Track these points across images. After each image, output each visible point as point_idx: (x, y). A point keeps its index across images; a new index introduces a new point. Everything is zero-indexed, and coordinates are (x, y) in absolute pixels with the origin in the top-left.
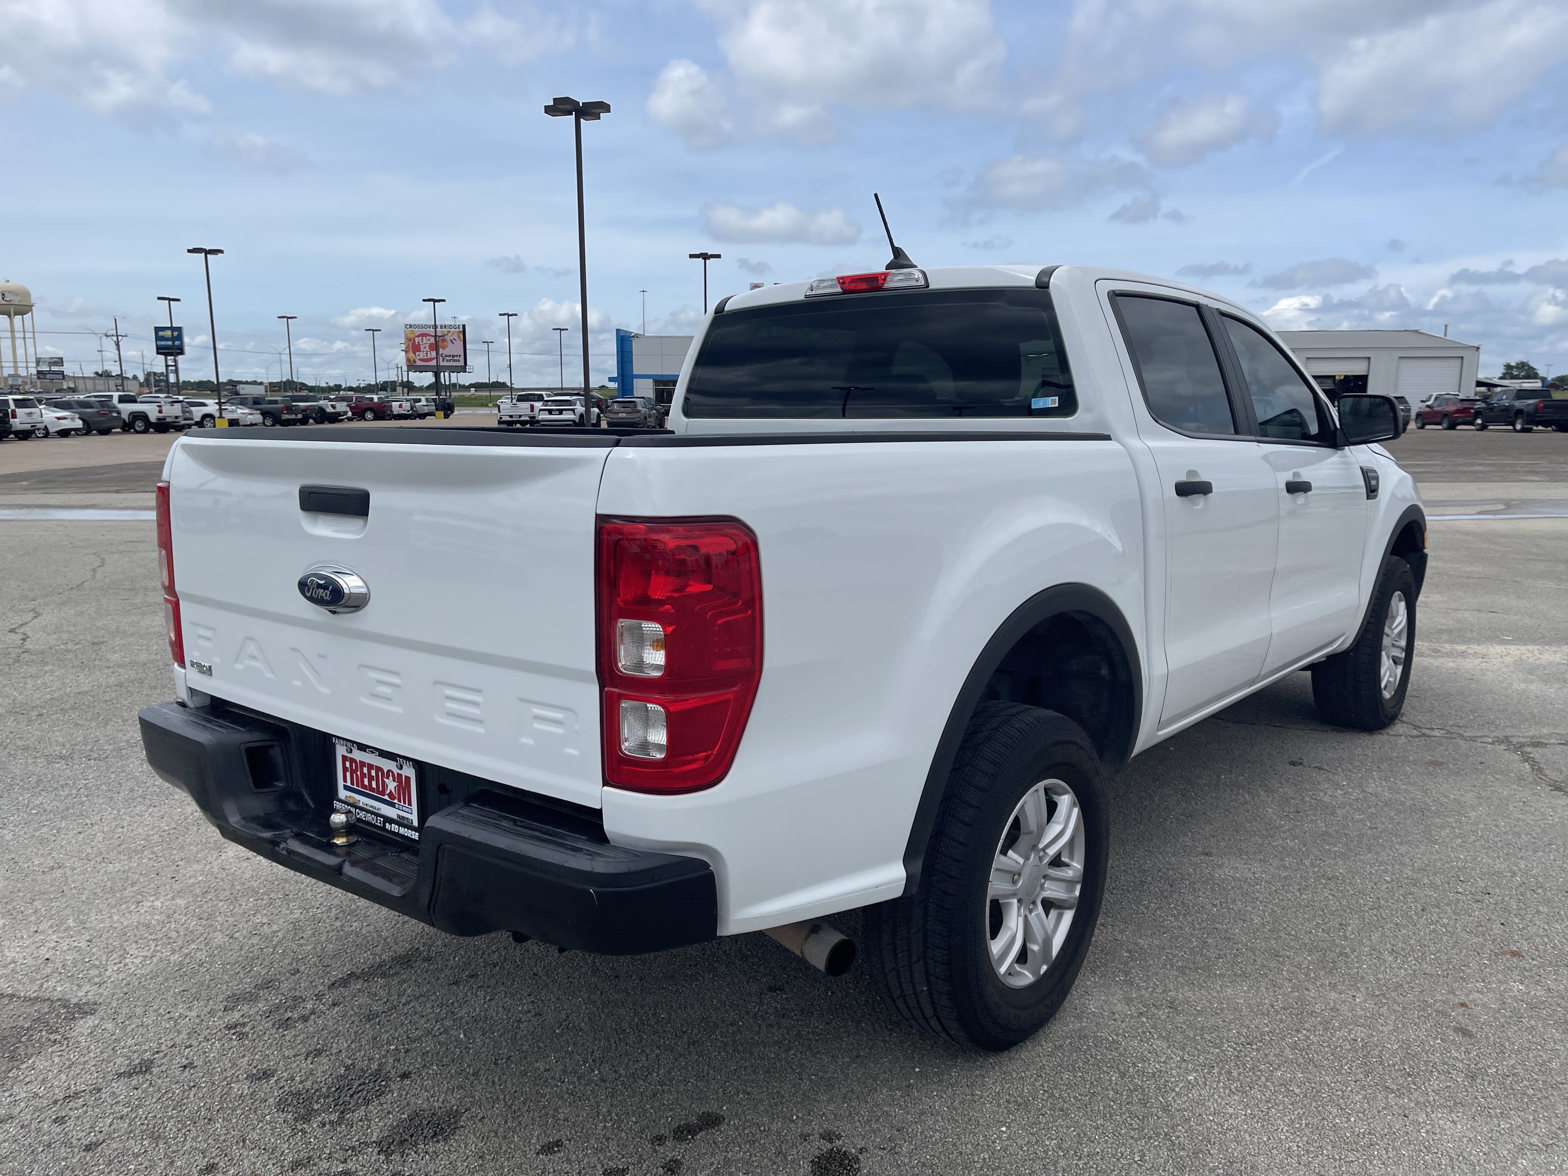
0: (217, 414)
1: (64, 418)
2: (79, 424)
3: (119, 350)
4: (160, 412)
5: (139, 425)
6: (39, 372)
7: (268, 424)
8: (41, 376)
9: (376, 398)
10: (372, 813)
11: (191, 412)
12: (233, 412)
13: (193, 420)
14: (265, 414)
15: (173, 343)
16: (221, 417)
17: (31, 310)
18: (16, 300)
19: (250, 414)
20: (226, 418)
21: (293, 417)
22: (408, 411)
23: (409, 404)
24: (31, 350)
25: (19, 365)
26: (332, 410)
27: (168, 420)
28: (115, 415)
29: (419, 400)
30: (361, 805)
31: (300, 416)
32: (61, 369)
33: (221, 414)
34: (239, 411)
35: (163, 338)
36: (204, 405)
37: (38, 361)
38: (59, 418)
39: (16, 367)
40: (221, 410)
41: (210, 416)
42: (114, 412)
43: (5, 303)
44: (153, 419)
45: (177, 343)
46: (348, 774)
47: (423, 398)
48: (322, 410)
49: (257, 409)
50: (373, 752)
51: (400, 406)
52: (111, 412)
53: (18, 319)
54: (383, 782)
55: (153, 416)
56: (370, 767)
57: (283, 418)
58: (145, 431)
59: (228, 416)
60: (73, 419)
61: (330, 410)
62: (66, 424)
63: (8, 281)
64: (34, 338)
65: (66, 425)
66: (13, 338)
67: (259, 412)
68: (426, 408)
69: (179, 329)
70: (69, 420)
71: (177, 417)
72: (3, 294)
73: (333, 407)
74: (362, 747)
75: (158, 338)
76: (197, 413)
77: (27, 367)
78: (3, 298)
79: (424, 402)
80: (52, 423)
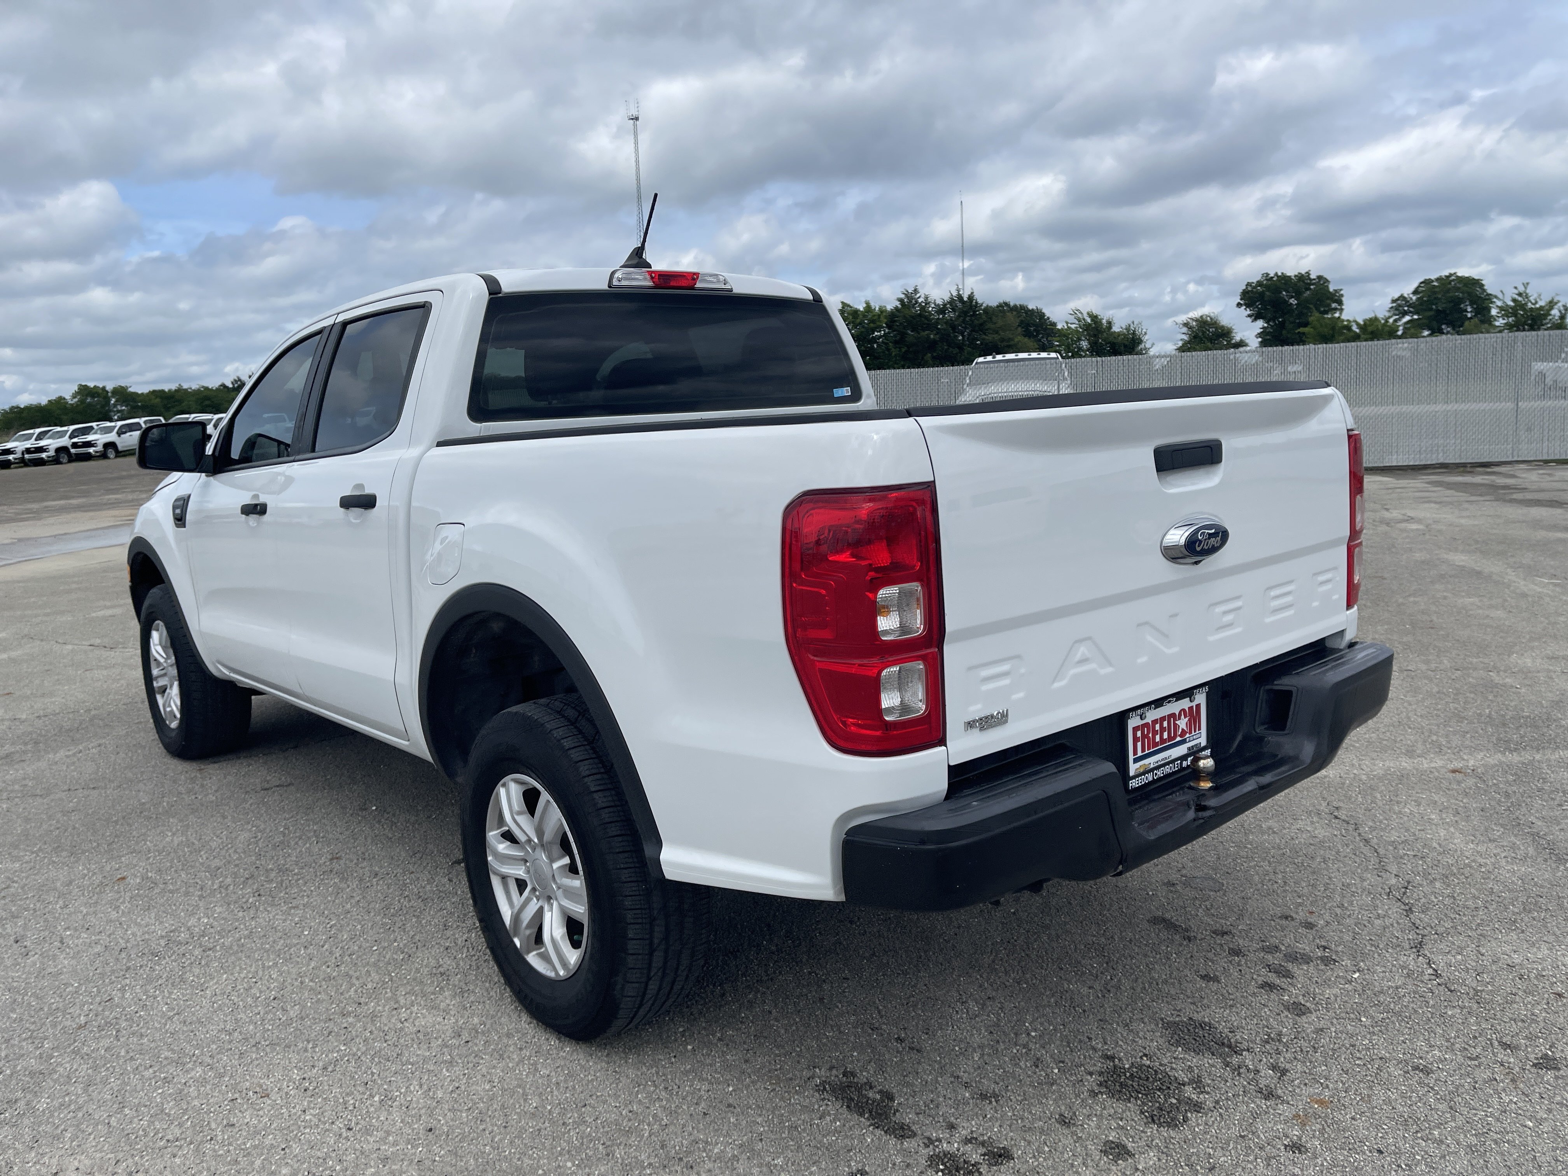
10: (1168, 763)
30: (1152, 766)
46: (1139, 744)
50: (1169, 702)
54: (1175, 725)
56: (1163, 719)
74: (1158, 703)
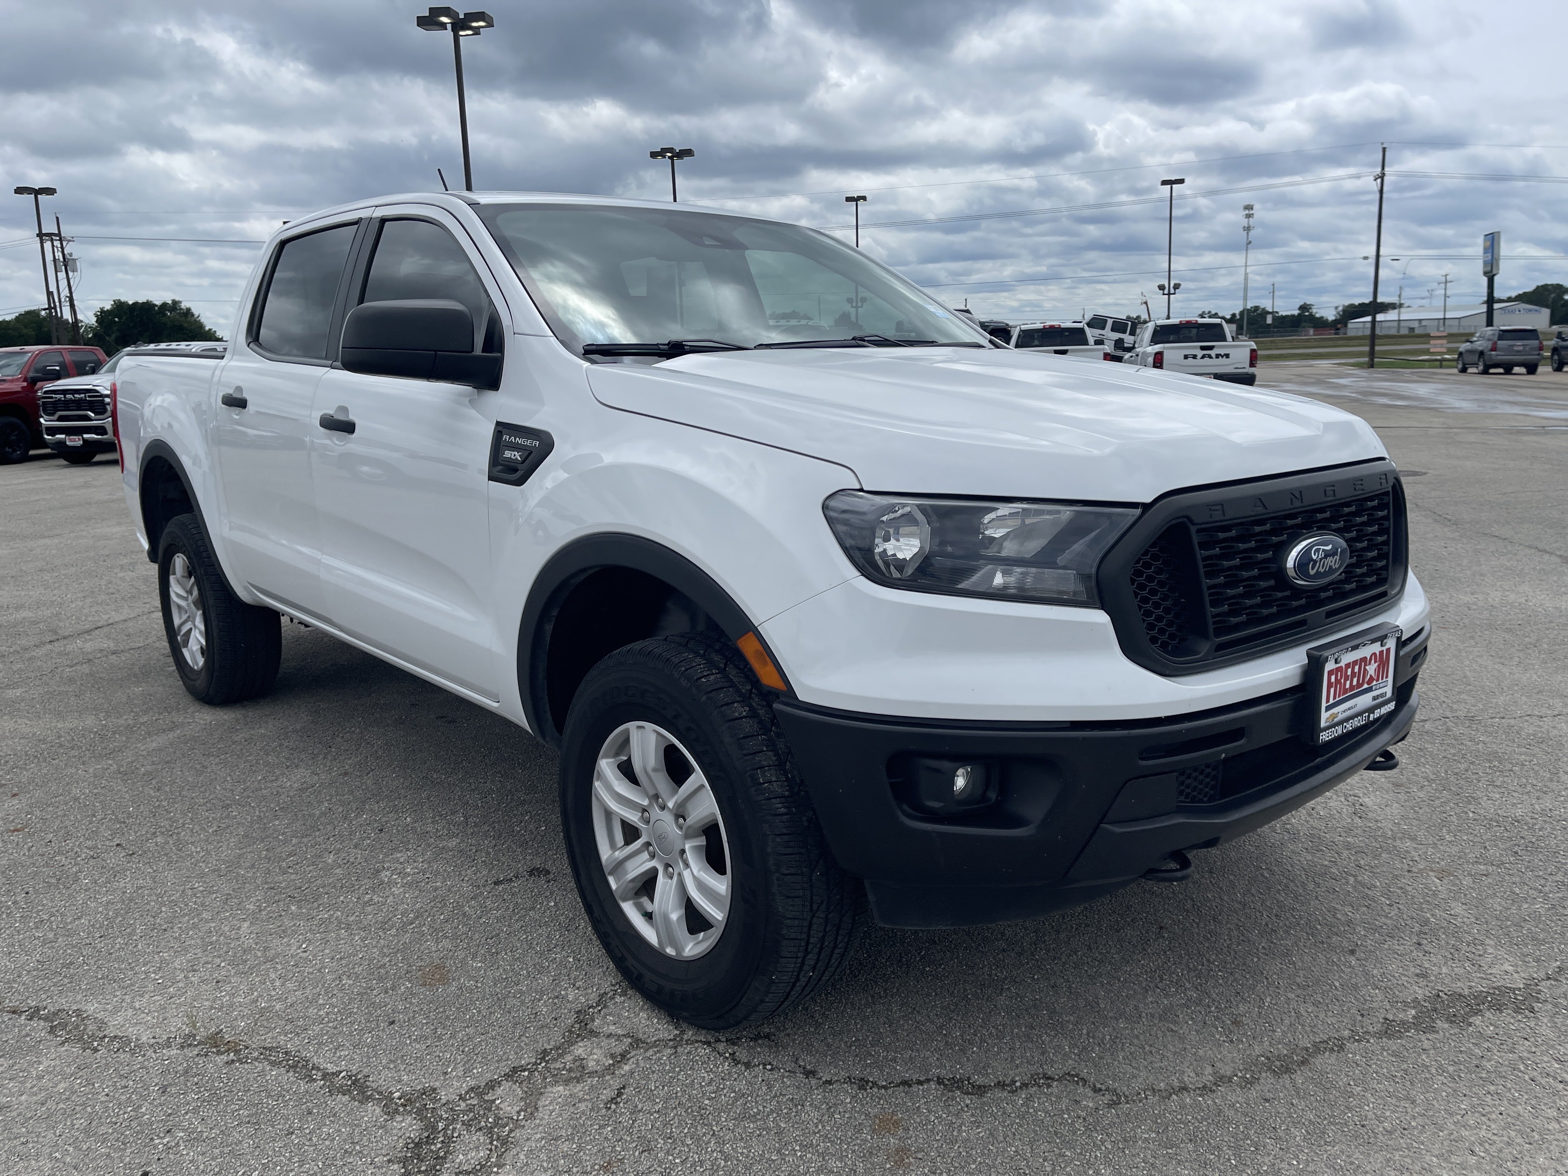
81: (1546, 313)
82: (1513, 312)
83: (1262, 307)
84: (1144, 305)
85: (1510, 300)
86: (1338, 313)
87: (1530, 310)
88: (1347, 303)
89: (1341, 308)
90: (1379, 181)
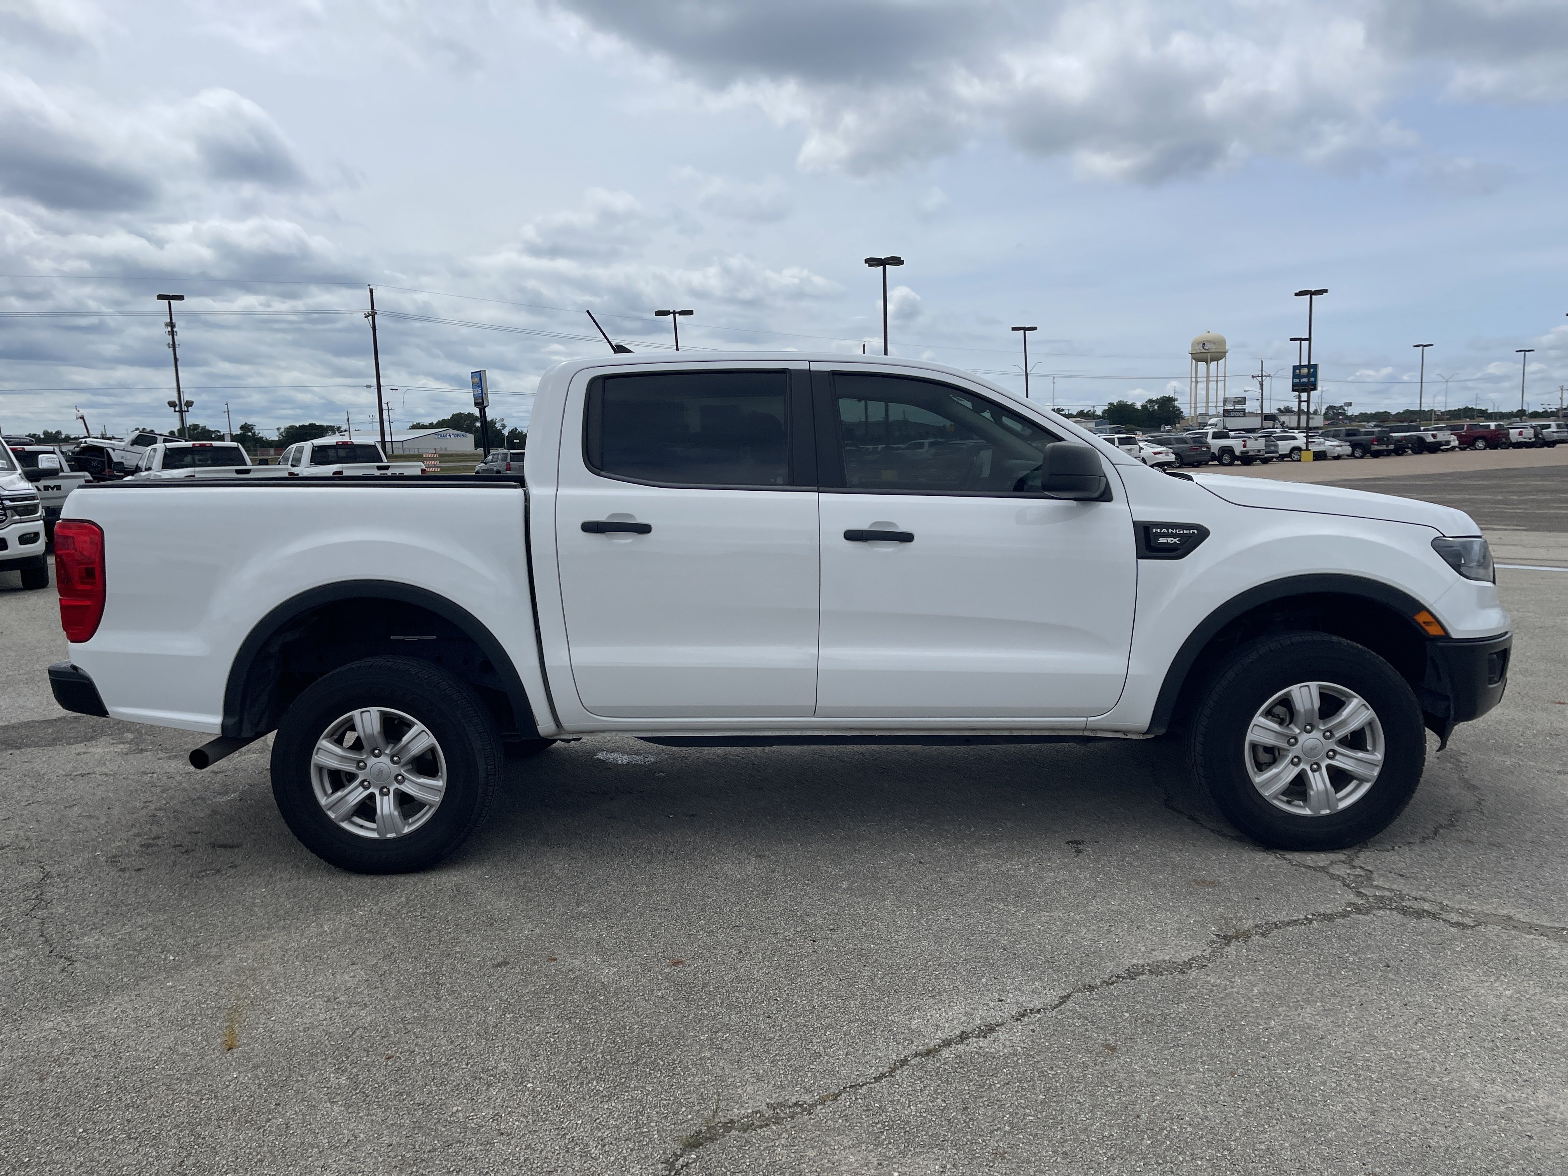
0: (1304, 447)
1: (1160, 453)
2: (1172, 458)
3: (1262, 389)
4: (1244, 446)
5: (1226, 458)
6: (1225, 411)
7: (1357, 455)
8: (1226, 415)
9: (1492, 425)
11: (1276, 446)
12: (1320, 444)
13: (1277, 452)
14: (1354, 446)
15: (1309, 380)
16: (1307, 449)
17: (1225, 356)
18: (1213, 348)
19: (1338, 446)
20: (1312, 450)
21: (1384, 447)
22: (1530, 439)
23: (1532, 431)
24: (1221, 393)
25: (1210, 404)
26: (1433, 440)
27: (1251, 453)
28: (1204, 449)
29: (1549, 426)
31: (1392, 447)
32: (1244, 407)
33: (1307, 446)
34: (1328, 443)
35: (1300, 376)
36: (1294, 438)
37: (1225, 401)
38: (1155, 453)
39: (1207, 407)
40: (1307, 443)
41: (1297, 449)
42: (1204, 447)
43: (1204, 351)
44: (1237, 453)
45: (1312, 379)
47: (1553, 424)
48: (1421, 439)
49: (1347, 441)
51: (1521, 434)
52: (1201, 447)
53: (1213, 364)
55: (1238, 449)
57: (1373, 449)
58: (1231, 464)
59: (1314, 448)
60: (1167, 454)
61: (1430, 439)
62: (1162, 458)
63: (1209, 332)
64: (1225, 381)
65: (1160, 459)
66: (1208, 382)
67: (1348, 444)
68: (1555, 434)
69: (1315, 366)
70: (1164, 455)
71: (1259, 451)
72: (1204, 344)
73: (1434, 436)
75: (1295, 376)
76: (1284, 447)
77: (1216, 407)
78: (1203, 347)
79: (1554, 428)
80: (1150, 457)
81: (470, 438)
82: (445, 436)
83: (201, 425)
84: (81, 420)
85: (431, 426)
86: (281, 434)
87: (458, 435)
88: (287, 425)
89: (282, 430)
90: (370, 318)
